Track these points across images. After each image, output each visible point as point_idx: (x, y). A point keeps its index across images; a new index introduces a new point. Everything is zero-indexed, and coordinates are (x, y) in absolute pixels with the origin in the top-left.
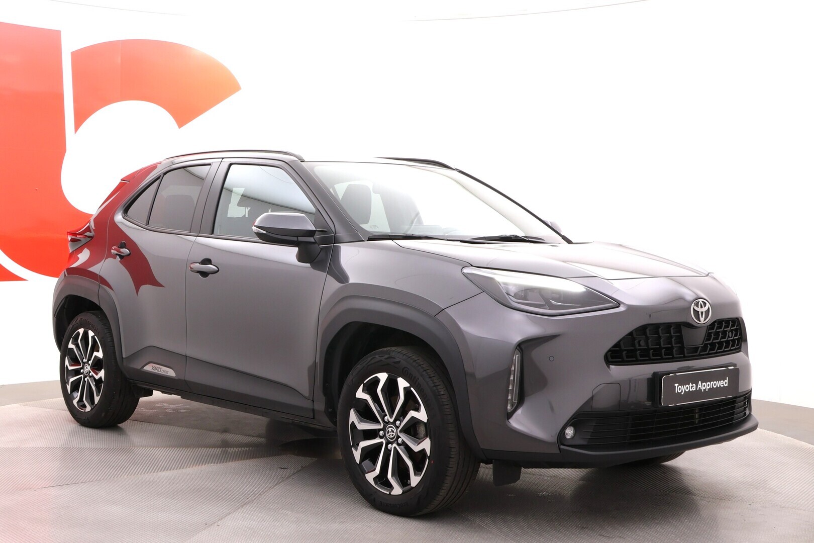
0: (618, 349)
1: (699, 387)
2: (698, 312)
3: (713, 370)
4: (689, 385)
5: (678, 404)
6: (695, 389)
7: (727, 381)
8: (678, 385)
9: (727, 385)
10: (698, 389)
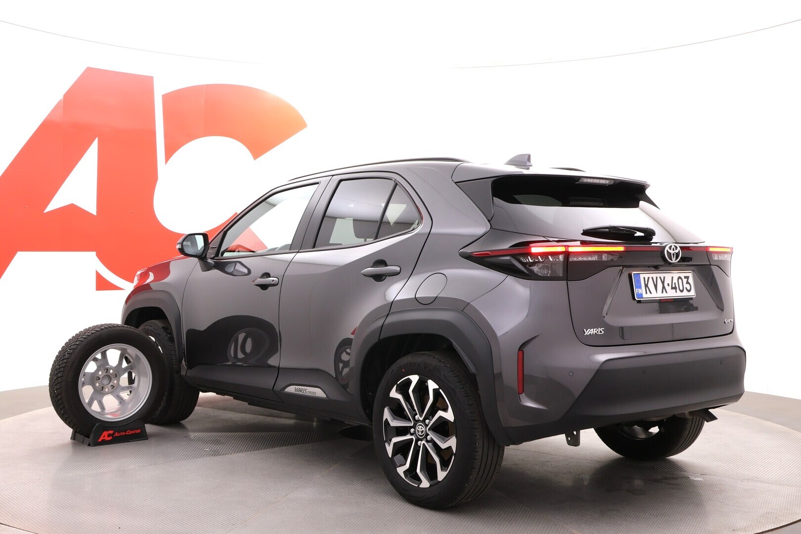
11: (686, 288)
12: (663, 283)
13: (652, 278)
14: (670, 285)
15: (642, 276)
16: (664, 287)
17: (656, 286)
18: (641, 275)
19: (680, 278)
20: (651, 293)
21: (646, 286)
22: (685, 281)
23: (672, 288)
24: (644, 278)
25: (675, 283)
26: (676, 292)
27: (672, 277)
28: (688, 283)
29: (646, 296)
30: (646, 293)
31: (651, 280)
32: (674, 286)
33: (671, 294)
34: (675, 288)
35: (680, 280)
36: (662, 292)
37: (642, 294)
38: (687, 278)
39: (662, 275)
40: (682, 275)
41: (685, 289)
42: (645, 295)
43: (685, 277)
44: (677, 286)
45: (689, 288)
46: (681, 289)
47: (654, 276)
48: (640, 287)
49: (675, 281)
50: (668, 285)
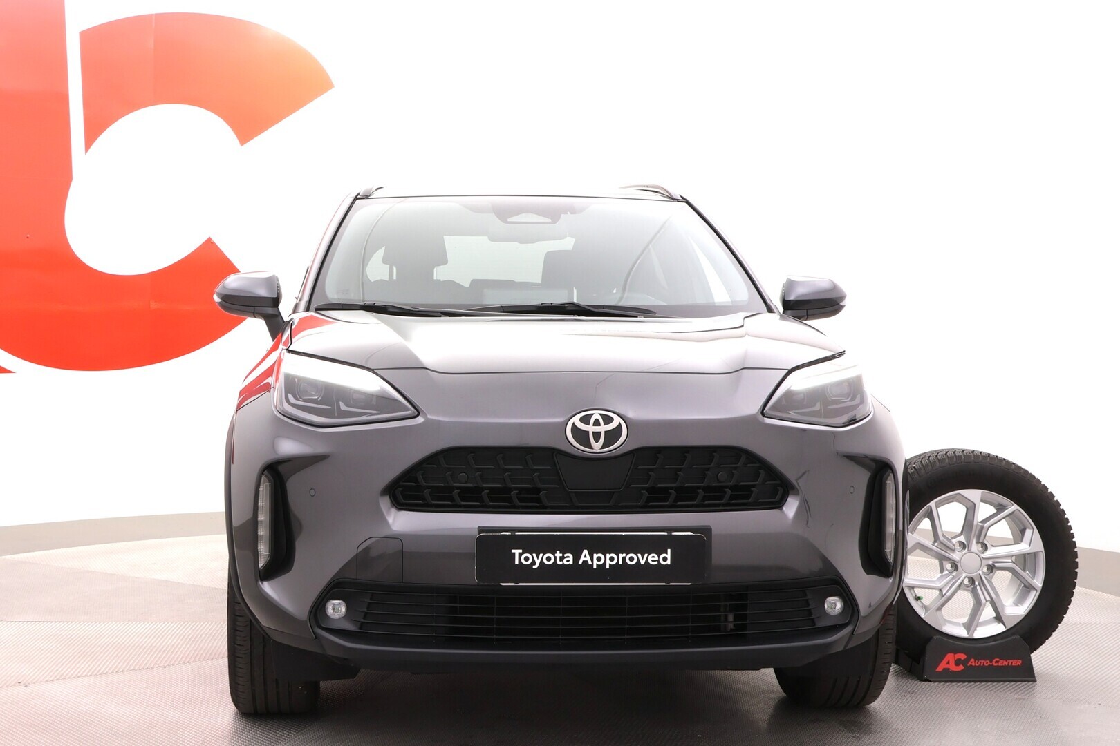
0: (413, 484)
1: (582, 559)
2: (588, 432)
3: (623, 533)
4: (554, 554)
5: (520, 584)
6: (571, 562)
7: (668, 556)
8: (521, 551)
9: (668, 562)
10: (580, 563)
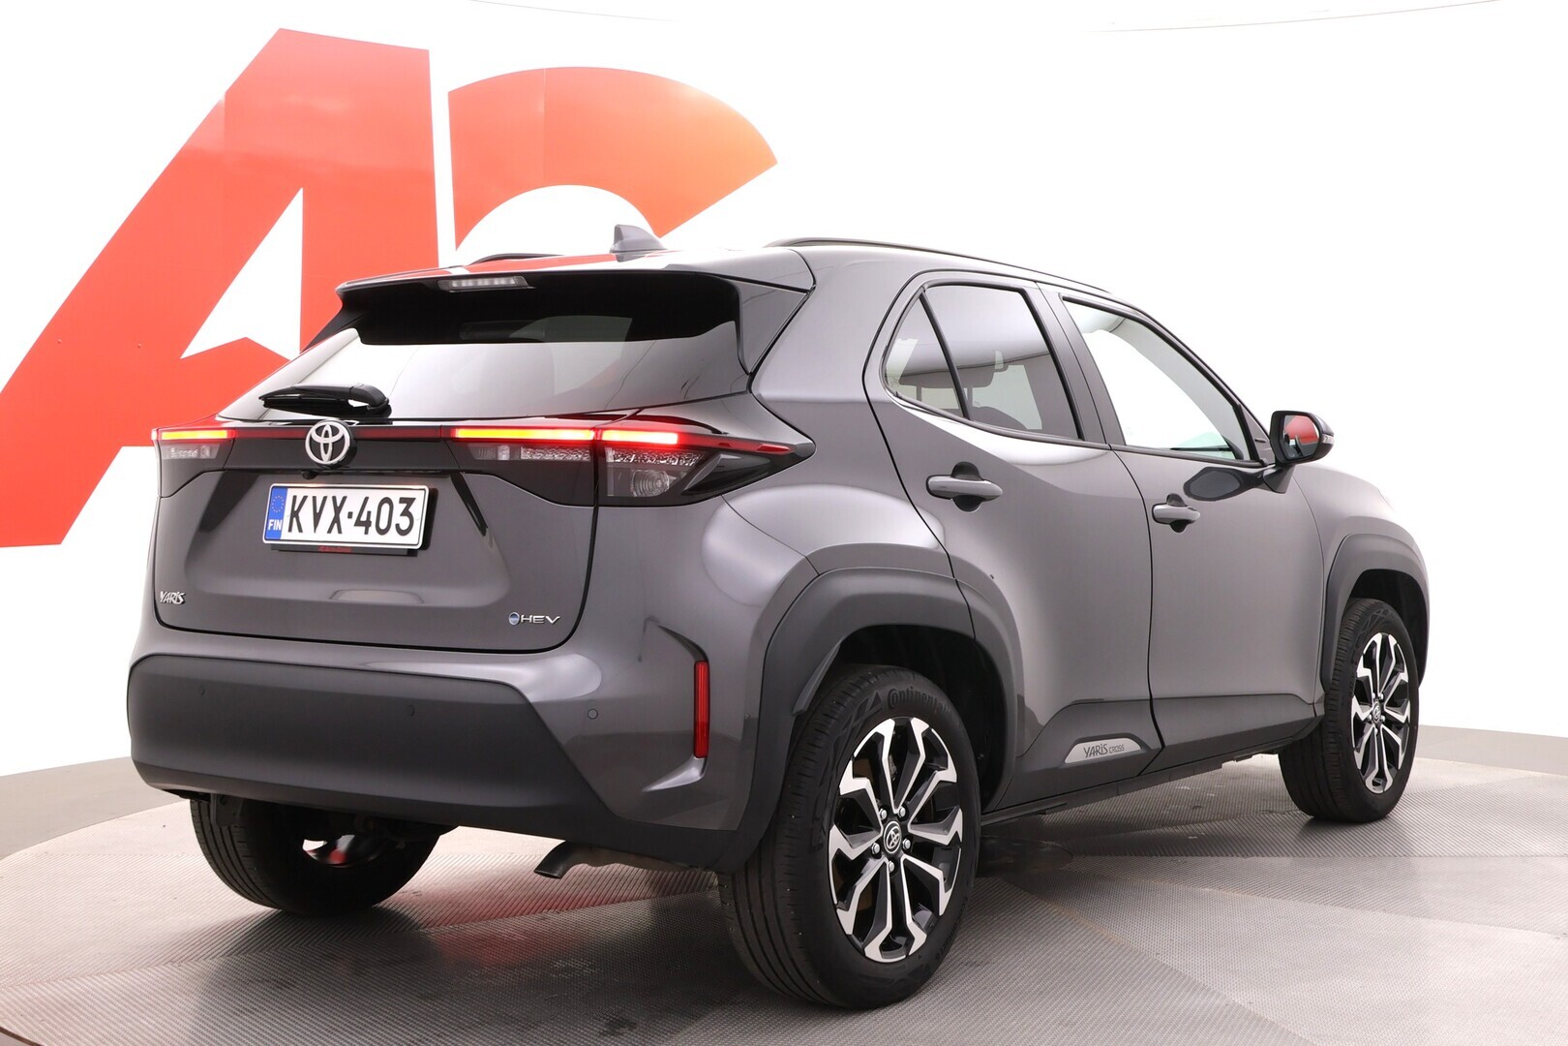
11: (397, 526)
12: (338, 510)
13: (314, 498)
14: (355, 516)
15: (291, 493)
16: (336, 520)
17: (317, 517)
18: (289, 490)
19: (387, 500)
20: (300, 530)
21: (295, 514)
22: (399, 508)
23: (358, 523)
24: (295, 497)
25: (369, 513)
26: (366, 532)
27: (366, 499)
28: (406, 513)
29: (290, 537)
30: (290, 530)
31: (309, 503)
32: (364, 518)
33: (352, 535)
34: (367, 524)
35: (386, 507)
36: (330, 531)
37: (279, 532)
38: (409, 501)
39: (339, 494)
40: (395, 496)
41: (393, 527)
42: (285, 535)
43: (402, 500)
44: (373, 519)
45: (404, 526)
46: (383, 525)
47: (320, 494)
48: (280, 517)
49: (372, 506)
50: (350, 515)
